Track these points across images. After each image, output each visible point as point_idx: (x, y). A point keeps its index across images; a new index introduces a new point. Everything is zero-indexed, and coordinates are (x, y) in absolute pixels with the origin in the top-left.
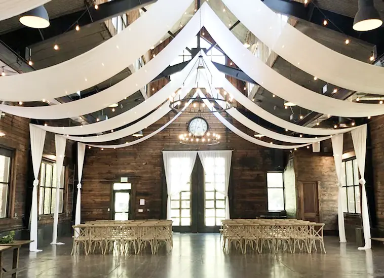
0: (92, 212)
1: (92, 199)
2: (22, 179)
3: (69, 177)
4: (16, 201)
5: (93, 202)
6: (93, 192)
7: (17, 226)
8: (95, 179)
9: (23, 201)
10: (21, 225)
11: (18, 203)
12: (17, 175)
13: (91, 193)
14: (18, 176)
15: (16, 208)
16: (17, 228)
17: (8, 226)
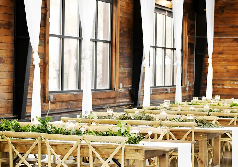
0: (223, 85)
1: (222, 66)
2: (127, 35)
3: (189, 32)
4: (121, 66)
5: (225, 71)
6: (224, 56)
7: (123, 100)
8: (227, 35)
9: (129, 67)
10: (128, 100)
11: (123, 69)
12: (120, 30)
13: (220, 56)
14: (122, 31)
15: (121, 76)
16: (124, 104)
17: (112, 101)
